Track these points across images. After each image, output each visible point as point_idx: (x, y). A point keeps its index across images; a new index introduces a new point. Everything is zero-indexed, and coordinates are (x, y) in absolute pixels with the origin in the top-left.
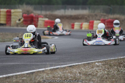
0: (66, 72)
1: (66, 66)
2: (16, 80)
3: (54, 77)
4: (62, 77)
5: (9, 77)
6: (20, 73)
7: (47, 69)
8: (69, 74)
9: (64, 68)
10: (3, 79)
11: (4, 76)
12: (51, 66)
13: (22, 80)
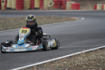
0: (98, 55)
1: (97, 48)
2: (59, 64)
3: (89, 60)
4: (96, 60)
5: (52, 62)
6: (61, 58)
8: (101, 57)
9: (96, 50)
10: (48, 64)
11: (49, 61)
13: (63, 64)
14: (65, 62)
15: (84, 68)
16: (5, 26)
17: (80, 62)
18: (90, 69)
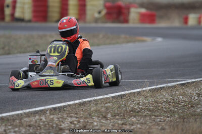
0: (176, 94)
1: (175, 84)
2: (95, 108)
4: (170, 102)
5: (84, 104)
6: (102, 97)
7: (144, 89)
8: (181, 97)
9: (173, 87)
10: (74, 107)
11: (77, 102)
12: (151, 84)
13: (105, 107)
14: (109, 104)
15: (144, 114)
16: (7, 48)
17: (138, 104)
18: (155, 116)
